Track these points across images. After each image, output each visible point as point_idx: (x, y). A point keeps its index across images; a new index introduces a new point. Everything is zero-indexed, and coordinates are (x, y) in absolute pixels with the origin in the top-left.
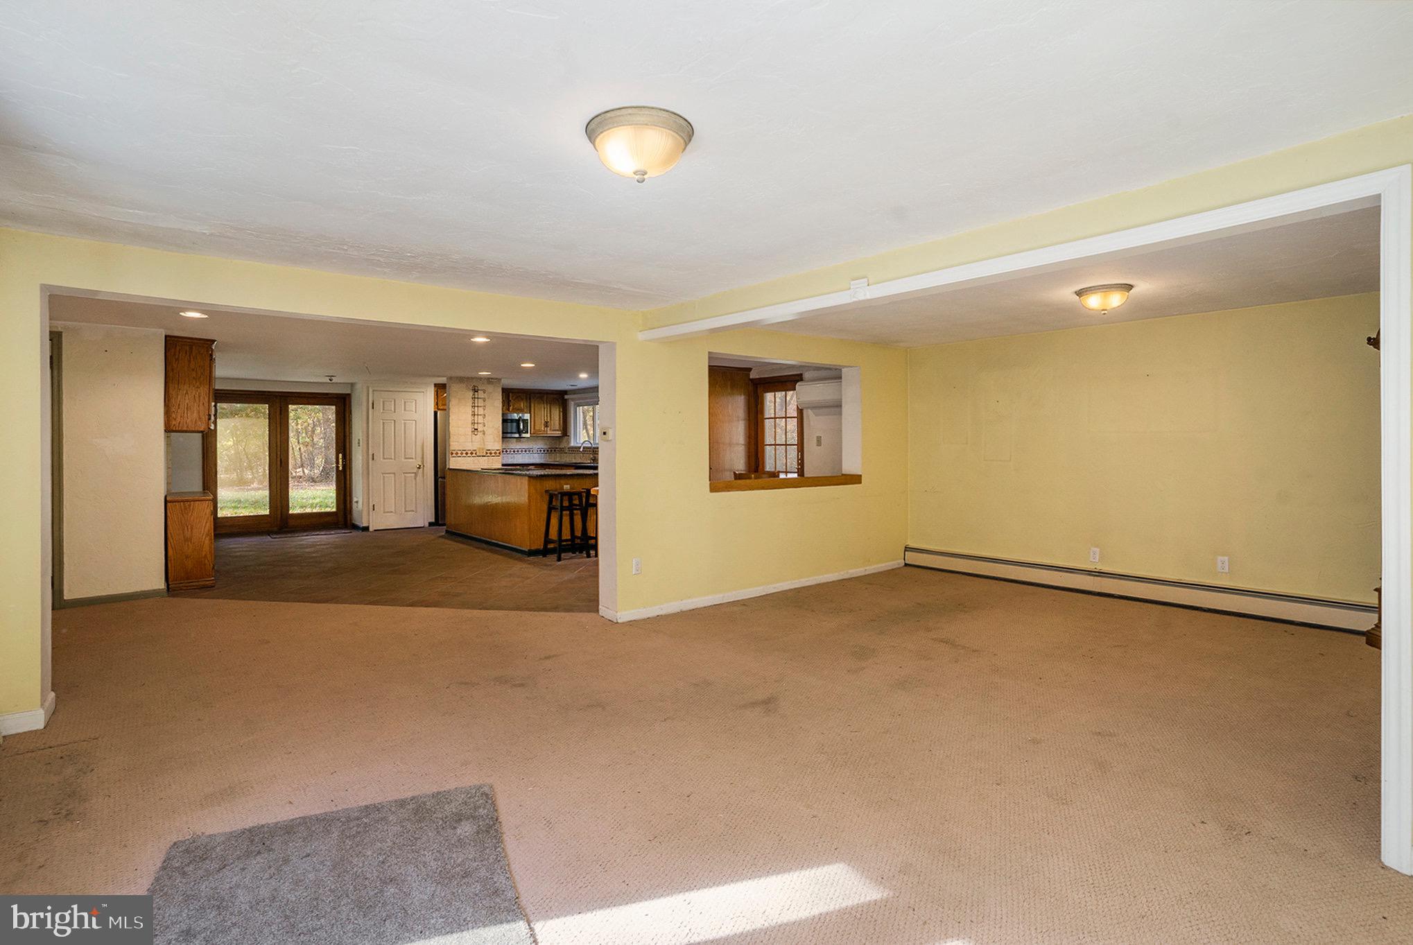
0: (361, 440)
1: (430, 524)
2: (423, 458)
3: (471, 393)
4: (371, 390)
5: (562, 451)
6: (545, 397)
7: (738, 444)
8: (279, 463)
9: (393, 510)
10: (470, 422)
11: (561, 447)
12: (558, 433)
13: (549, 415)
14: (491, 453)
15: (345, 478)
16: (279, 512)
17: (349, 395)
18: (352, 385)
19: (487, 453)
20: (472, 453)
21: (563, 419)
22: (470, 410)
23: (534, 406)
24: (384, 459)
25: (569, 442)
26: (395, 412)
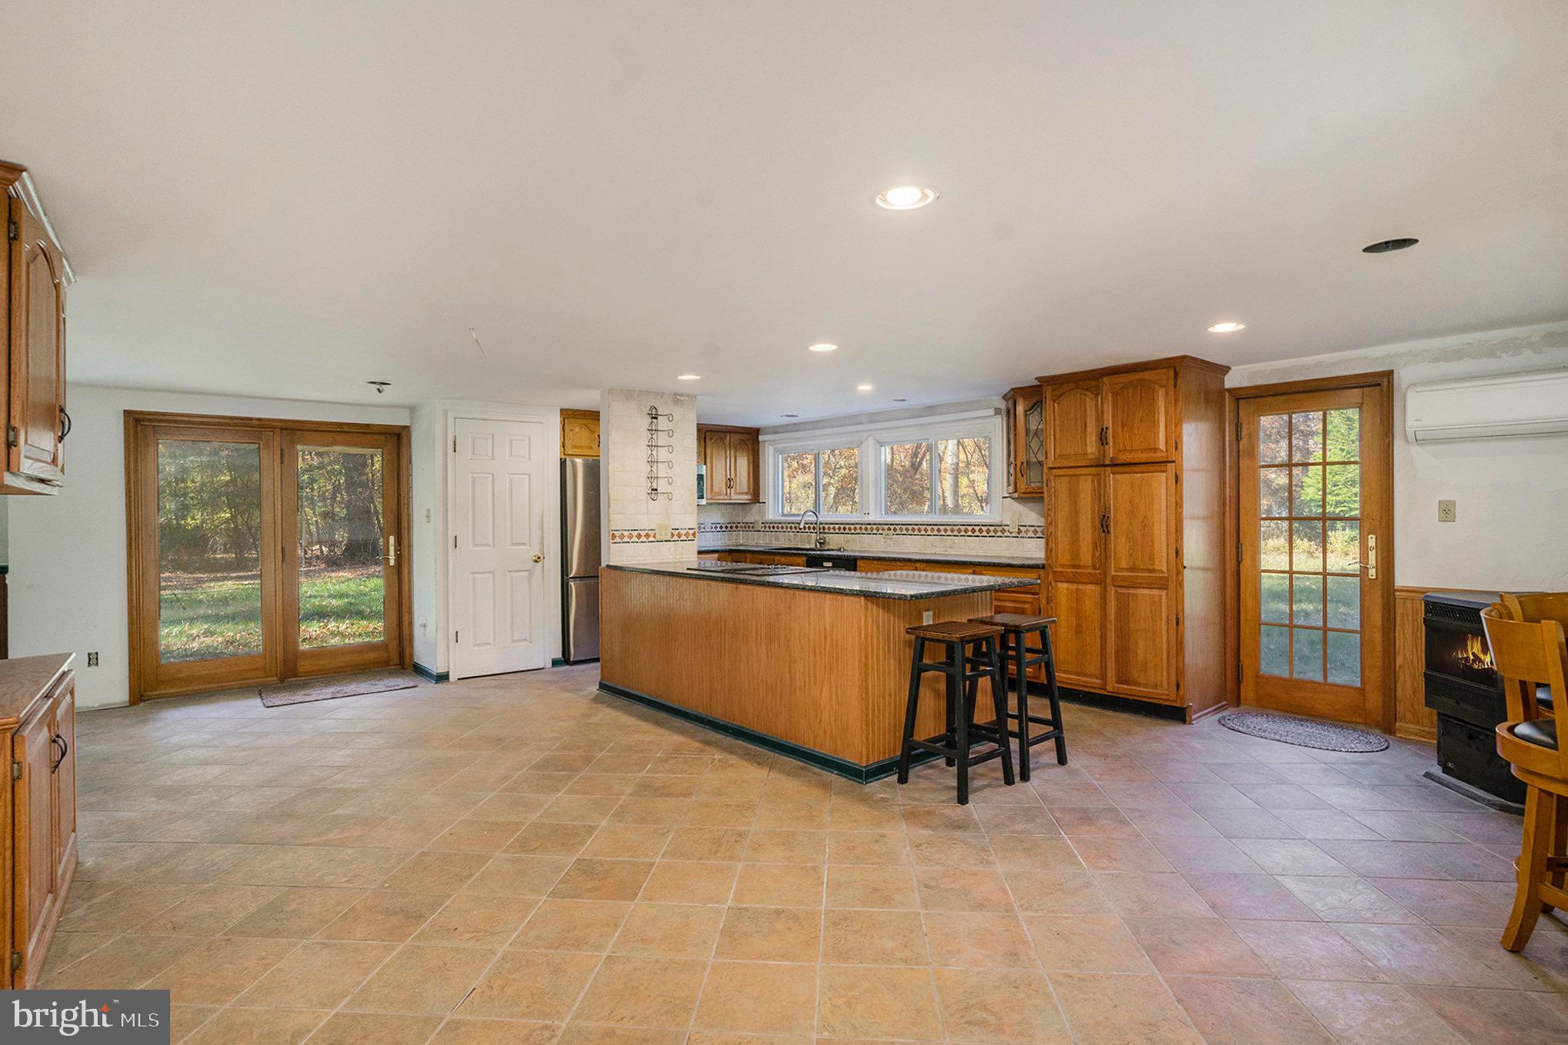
0: (432, 511)
1: (555, 663)
2: (542, 543)
3: (647, 420)
4: (450, 420)
5: (749, 527)
6: (728, 437)
7: (1192, 518)
8: (280, 554)
9: (491, 641)
10: (646, 475)
11: (748, 520)
12: (745, 499)
13: (732, 468)
14: (679, 535)
15: (400, 579)
16: (280, 650)
17: (406, 428)
18: (413, 409)
19: (673, 535)
20: (647, 536)
21: (754, 474)
22: (644, 453)
23: (712, 451)
24: (475, 545)
25: (762, 513)
26: (493, 459)
